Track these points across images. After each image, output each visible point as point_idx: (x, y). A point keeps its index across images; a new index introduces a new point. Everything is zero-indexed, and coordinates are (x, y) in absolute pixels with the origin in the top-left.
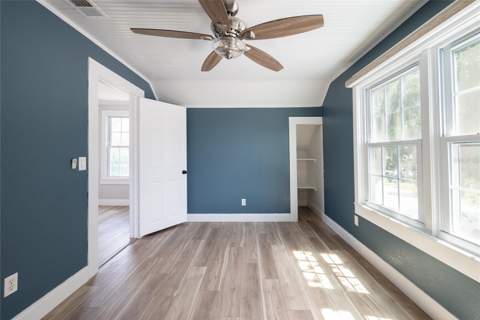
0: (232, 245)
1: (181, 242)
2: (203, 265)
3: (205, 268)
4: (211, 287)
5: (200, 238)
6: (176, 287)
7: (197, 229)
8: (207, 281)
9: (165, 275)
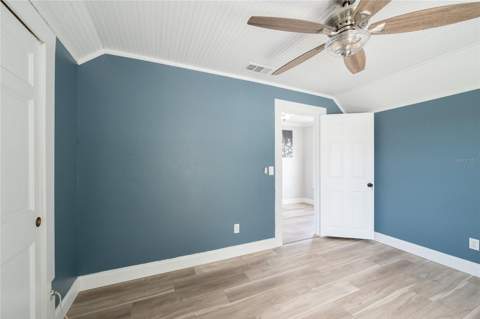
0: (417, 291)
1: (352, 255)
2: (357, 286)
3: (357, 290)
4: (348, 308)
5: (376, 262)
6: (318, 285)
7: (383, 251)
8: (349, 299)
9: (318, 272)
